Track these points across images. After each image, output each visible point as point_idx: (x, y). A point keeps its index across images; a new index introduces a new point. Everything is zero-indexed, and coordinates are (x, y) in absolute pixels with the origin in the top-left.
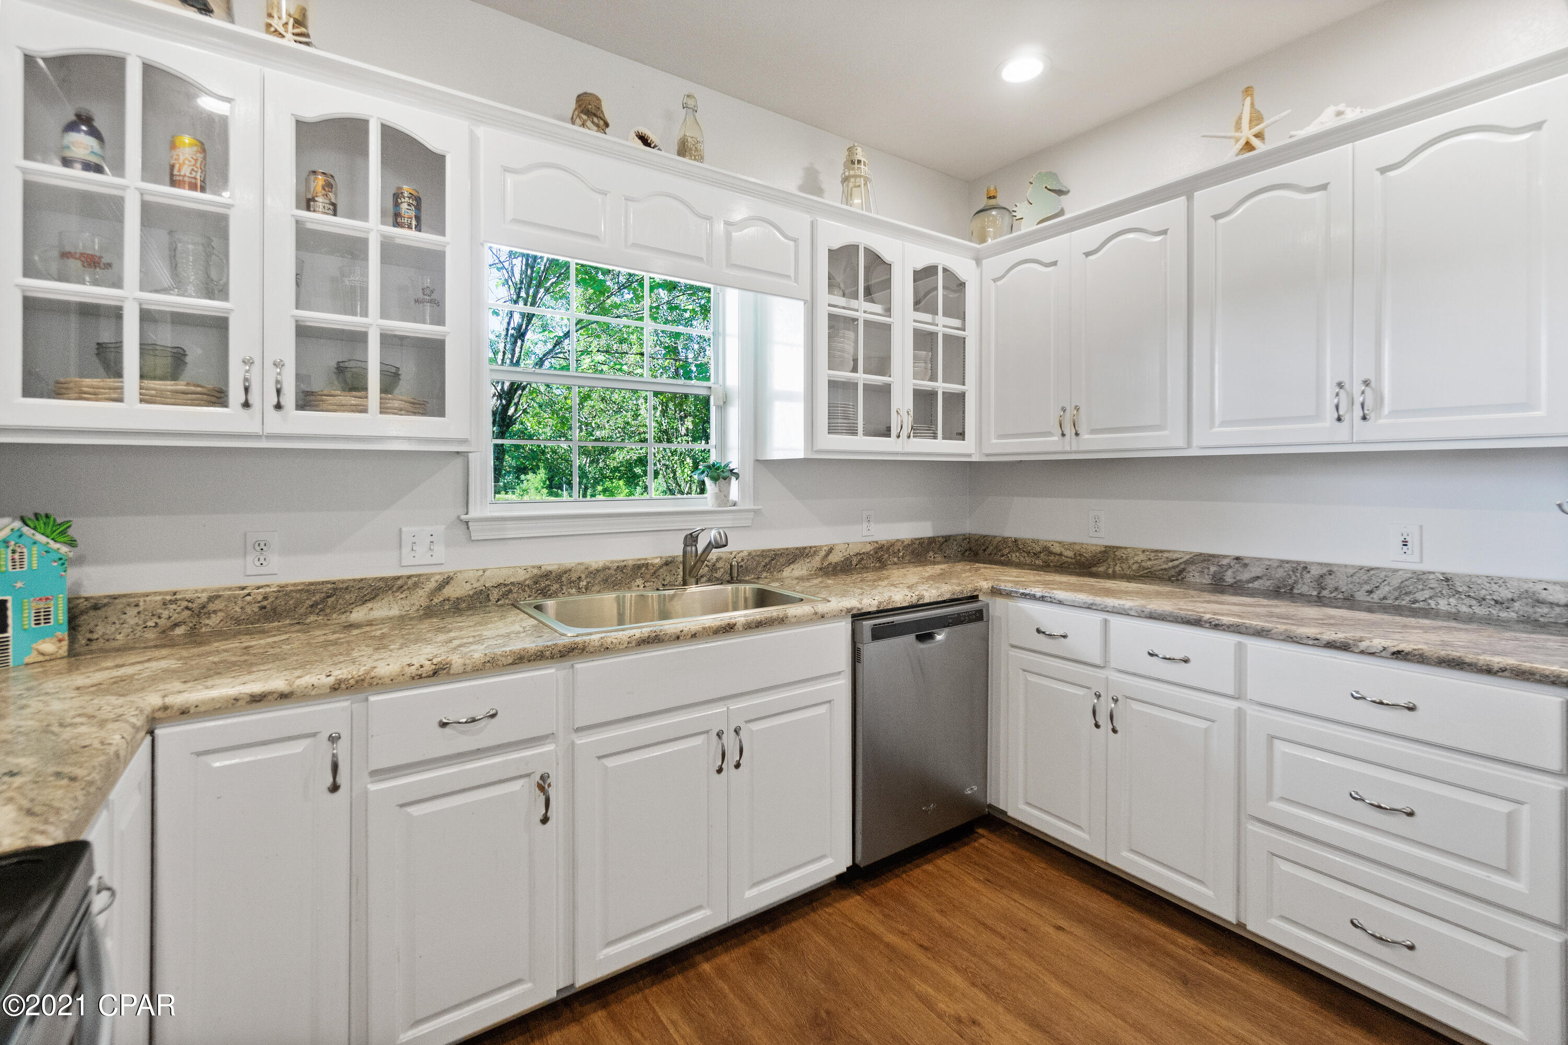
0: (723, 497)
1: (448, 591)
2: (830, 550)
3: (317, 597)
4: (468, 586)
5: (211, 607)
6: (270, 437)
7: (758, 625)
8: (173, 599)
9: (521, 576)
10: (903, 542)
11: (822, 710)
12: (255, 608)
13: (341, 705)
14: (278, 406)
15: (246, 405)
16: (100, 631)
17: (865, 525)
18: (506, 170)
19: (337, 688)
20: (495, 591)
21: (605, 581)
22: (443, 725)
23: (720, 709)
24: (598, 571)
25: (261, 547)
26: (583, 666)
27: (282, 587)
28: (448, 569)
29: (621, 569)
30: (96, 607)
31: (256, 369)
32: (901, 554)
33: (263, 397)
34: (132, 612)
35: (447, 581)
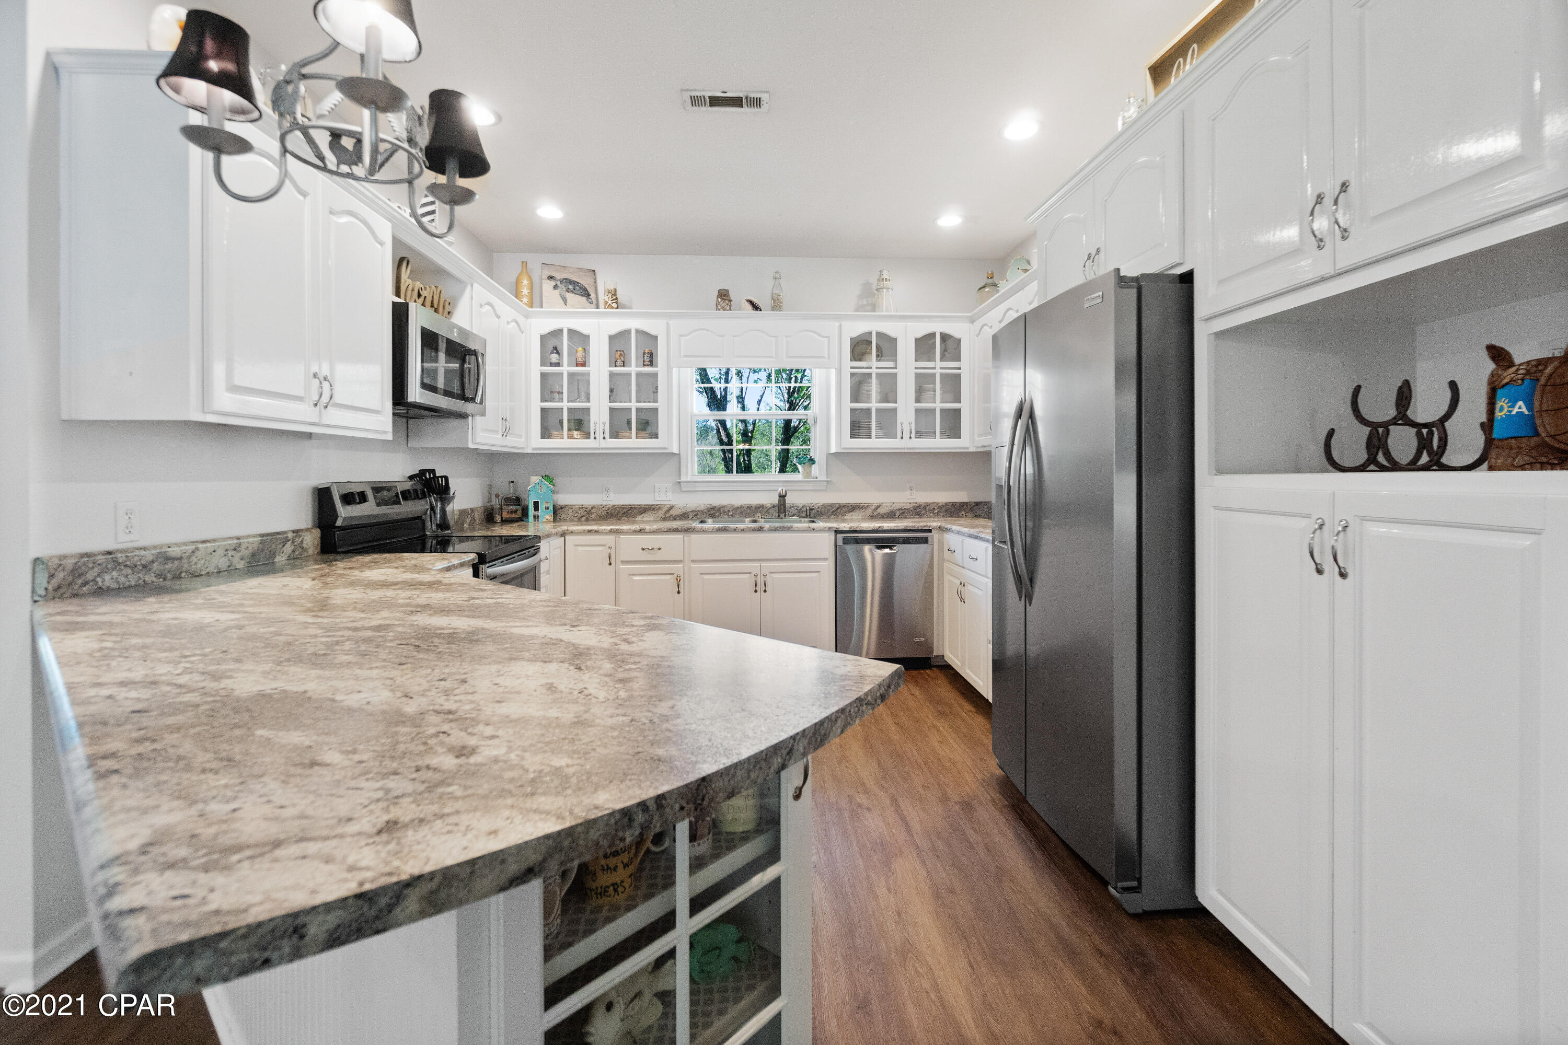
0: (808, 474)
1: (672, 512)
2: (879, 506)
3: (625, 510)
4: (680, 511)
5: (592, 511)
6: (602, 449)
7: (776, 530)
8: (581, 507)
9: (702, 508)
10: (938, 504)
11: (814, 575)
12: (605, 512)
13: (612, 537)
14: (604, 438)
15: (595, 438)
16: (563, 516)
17: (908, 492)
18: (681, 336)
19: (611, 531)
20: (691, 514)
21: (742, 513)
22: (643, 549)
23: (757, 564)
24: (738, 508)
25: (608, 490)
26: (694, 536)
27: (613, 506)
28: (672, 503)
29: (749, 507)
30: (562, 508)
31: (597, 425)
32: (936, 511)
33: (599, 435)
34: (571, 510)
35: (671, 508)
